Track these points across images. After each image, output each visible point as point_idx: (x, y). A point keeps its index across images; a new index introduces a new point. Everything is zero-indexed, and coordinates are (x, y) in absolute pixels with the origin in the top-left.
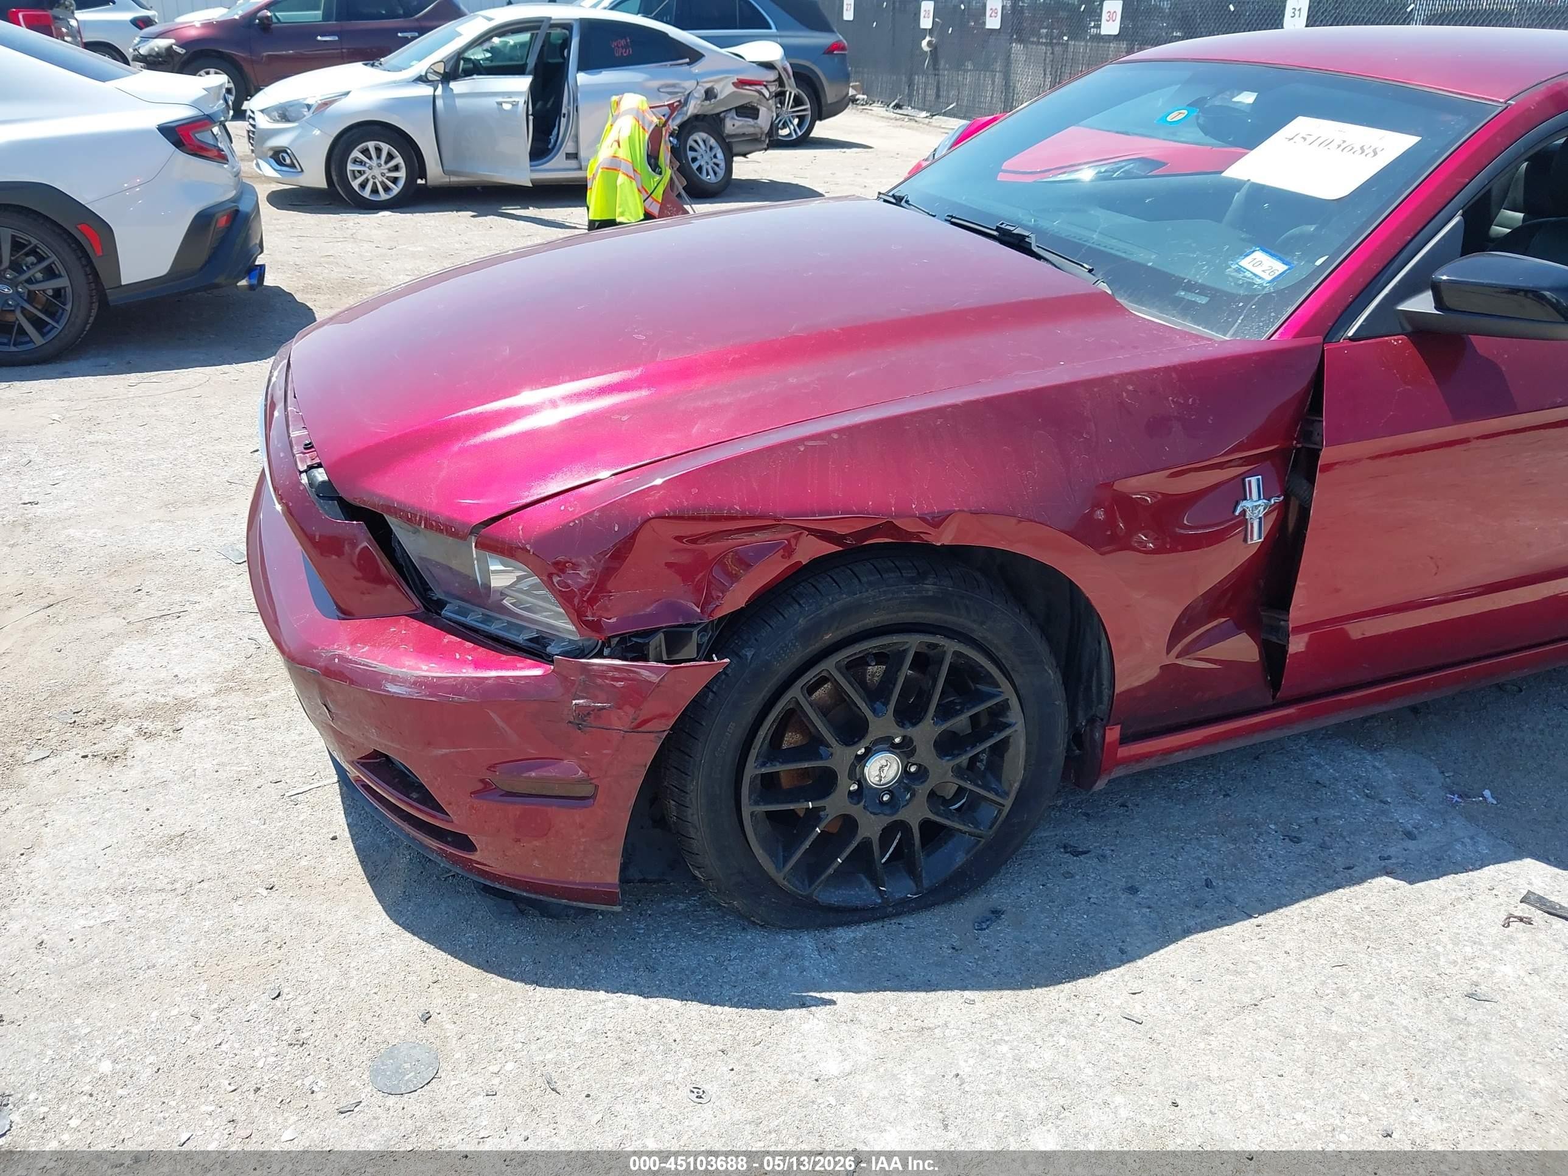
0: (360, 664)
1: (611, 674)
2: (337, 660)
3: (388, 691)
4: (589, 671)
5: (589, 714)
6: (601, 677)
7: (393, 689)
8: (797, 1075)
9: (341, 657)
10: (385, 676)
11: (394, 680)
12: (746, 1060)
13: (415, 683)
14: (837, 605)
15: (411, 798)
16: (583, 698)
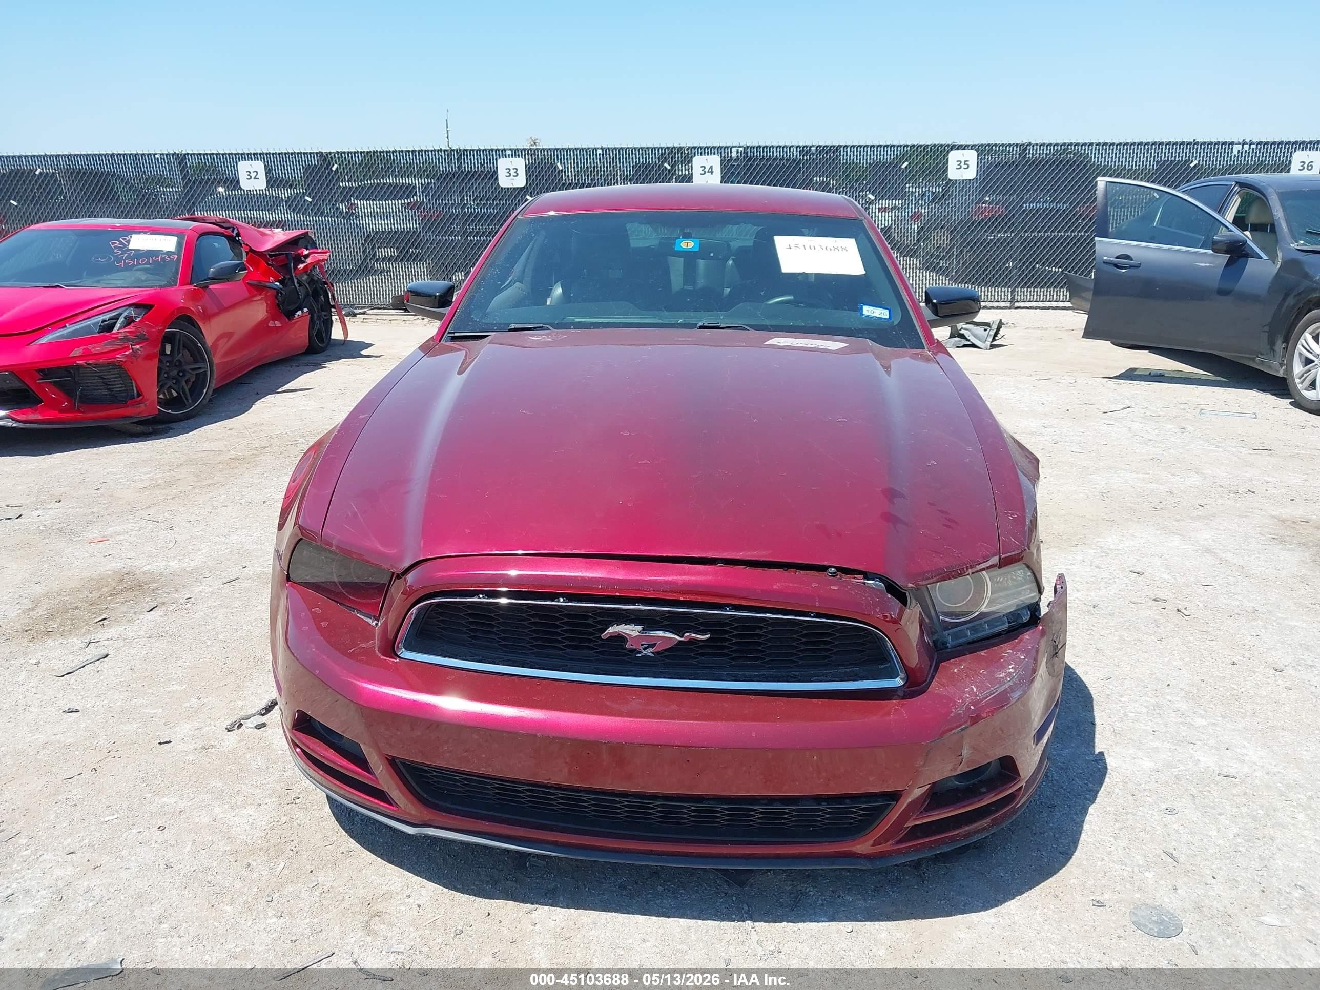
0: (987, 697)
2: (972, 707)
3: (1015, 699)
7: (1015, 695)
9: (972, 704)
10: (1006, 692)
11: (1012, 689)
13: (1020, 682)
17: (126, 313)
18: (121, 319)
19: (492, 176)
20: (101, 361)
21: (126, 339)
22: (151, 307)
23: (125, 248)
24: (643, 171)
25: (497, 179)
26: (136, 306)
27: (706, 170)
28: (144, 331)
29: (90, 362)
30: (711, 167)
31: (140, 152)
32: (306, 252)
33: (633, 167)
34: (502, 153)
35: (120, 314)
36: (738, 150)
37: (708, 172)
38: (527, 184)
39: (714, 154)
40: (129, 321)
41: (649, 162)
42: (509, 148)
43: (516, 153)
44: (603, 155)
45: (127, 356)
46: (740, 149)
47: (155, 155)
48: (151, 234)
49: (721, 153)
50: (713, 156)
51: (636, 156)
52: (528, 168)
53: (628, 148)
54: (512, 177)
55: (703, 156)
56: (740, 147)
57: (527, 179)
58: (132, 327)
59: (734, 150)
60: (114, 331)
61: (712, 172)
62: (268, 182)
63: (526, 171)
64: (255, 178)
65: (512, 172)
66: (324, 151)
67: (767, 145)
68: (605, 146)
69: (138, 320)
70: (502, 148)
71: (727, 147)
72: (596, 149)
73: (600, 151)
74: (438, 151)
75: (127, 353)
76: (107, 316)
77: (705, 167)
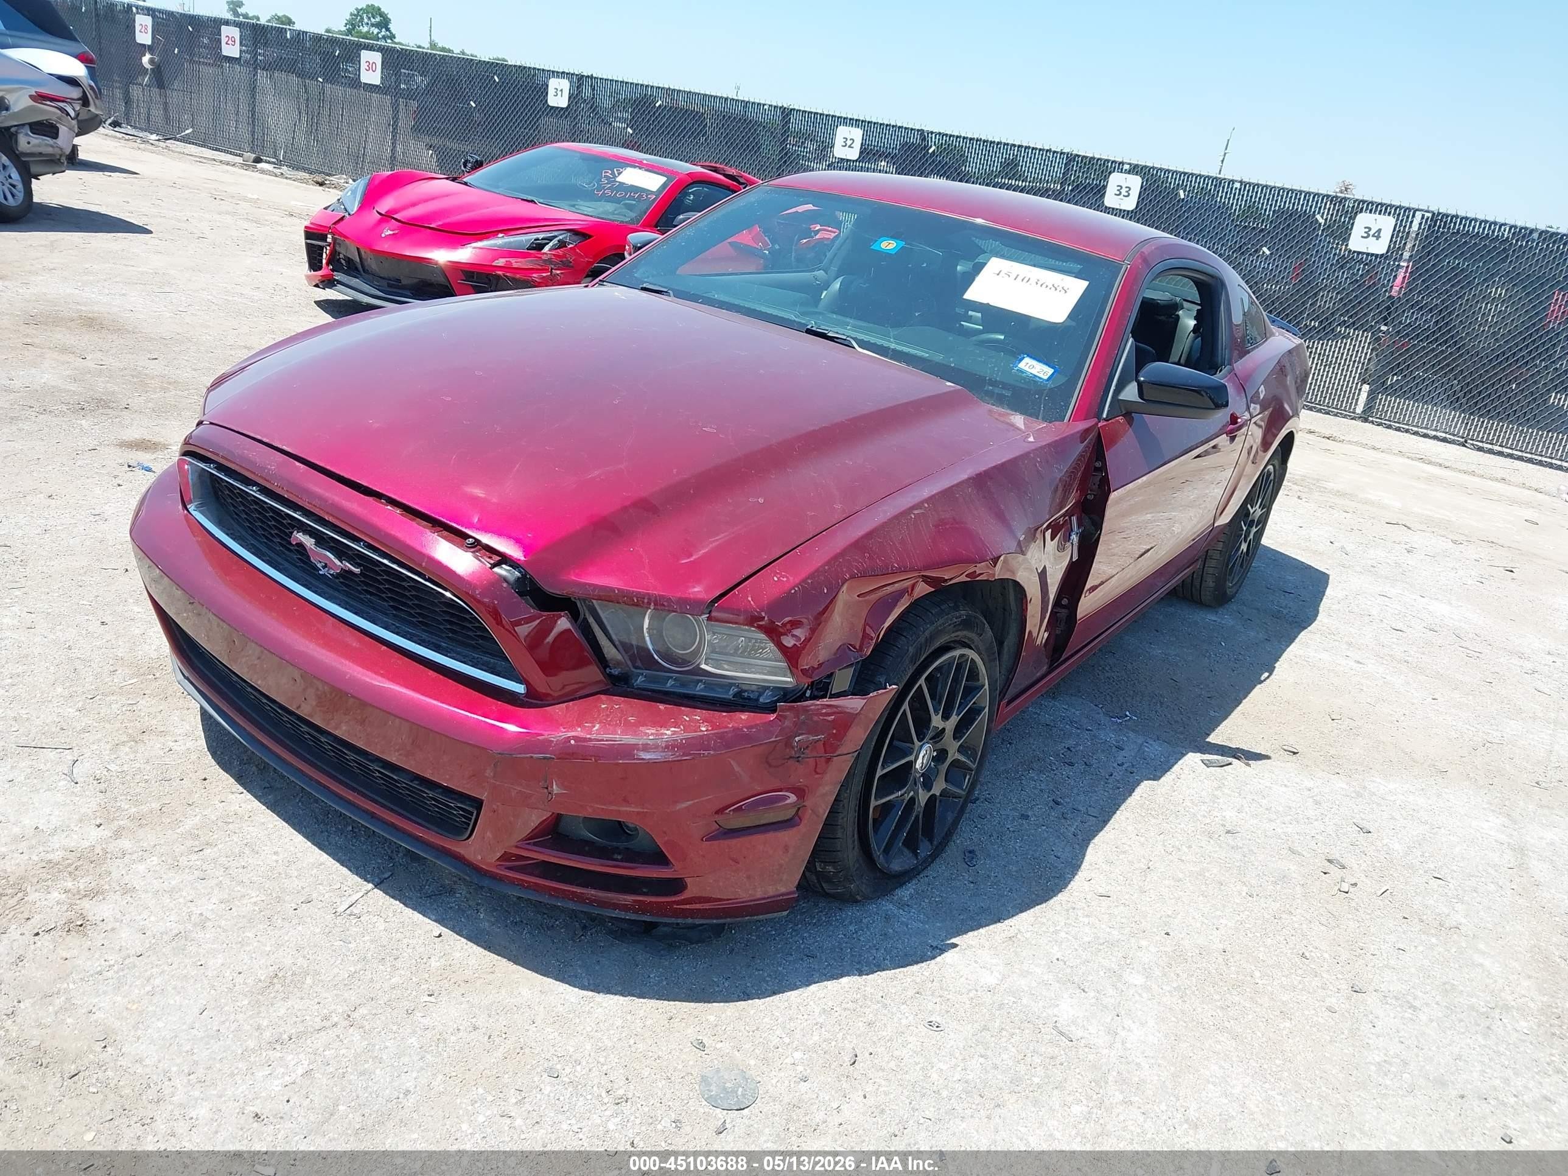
0: (603, 740)
1: (824, 711)
2: (572, 742)
3: (643, 759)
4: (808, 711)
5: (807, 747)
6: (816, 715)
7: (647, 756)
8: (974, 992)
9: (575, 738)
10: (634, 747)
11: (646, 748)
12: (937, 994)
13: (667, 747)
14: (927, 633)
15: (616, 860)
16: (802, 734)
17: (561, 237)
18: (555, 241)
19: (1099, 191)
20: (518, 276)
21: (550, 261)
22: (590, 237)
23: (612, 180)
24: (1286, 218)
25: (1103, 195)
26: (574, 232)
27: (1371, 233)
28: (571, 258)
29: (508, 274)
30: (1379, 231)
31: (752, 100)
32: (818, 227)
33: (1274, 211)
34: (1118, 166)
35: (555, 237)
36: (1423, 216)
37: (1373, 236)
38: (1137, 207)
39: (1389, 214)
40: (562, 244)
41: (1306, 210)
42: (1129, 161)
43: (1135, 169)
44: (1240, 190)
45: (544, 277)
46: (1427, 215)
47: (764, 105)
48: (646, 170)
49: (1399, 214)
50: (1387, 217)
51: (1282, 198)
52: (1143, 190)
53: (1274, 187)
54: (1121, 196)
55: (1372, 215)
56: (1428, 211)
57: (1138, 202)
58: (560, 252)
59: (1419, 215)
60: (543, 251)
61: (1378, 237)
62: (861, 153)
63: (1140, 192)
64: (850, 147)
65: (1124, 191)
66: (925, 129)
67: (1468, 216)
68: (1246, 180)
69: (571, 246)
70: (1120, 160)
71: (1409, 209)
72: (1233, 181)
73: (1237, 185)
74: (1047, 151)
75: (544, 275)
76: (541, 236)
77: (1370, 229)
